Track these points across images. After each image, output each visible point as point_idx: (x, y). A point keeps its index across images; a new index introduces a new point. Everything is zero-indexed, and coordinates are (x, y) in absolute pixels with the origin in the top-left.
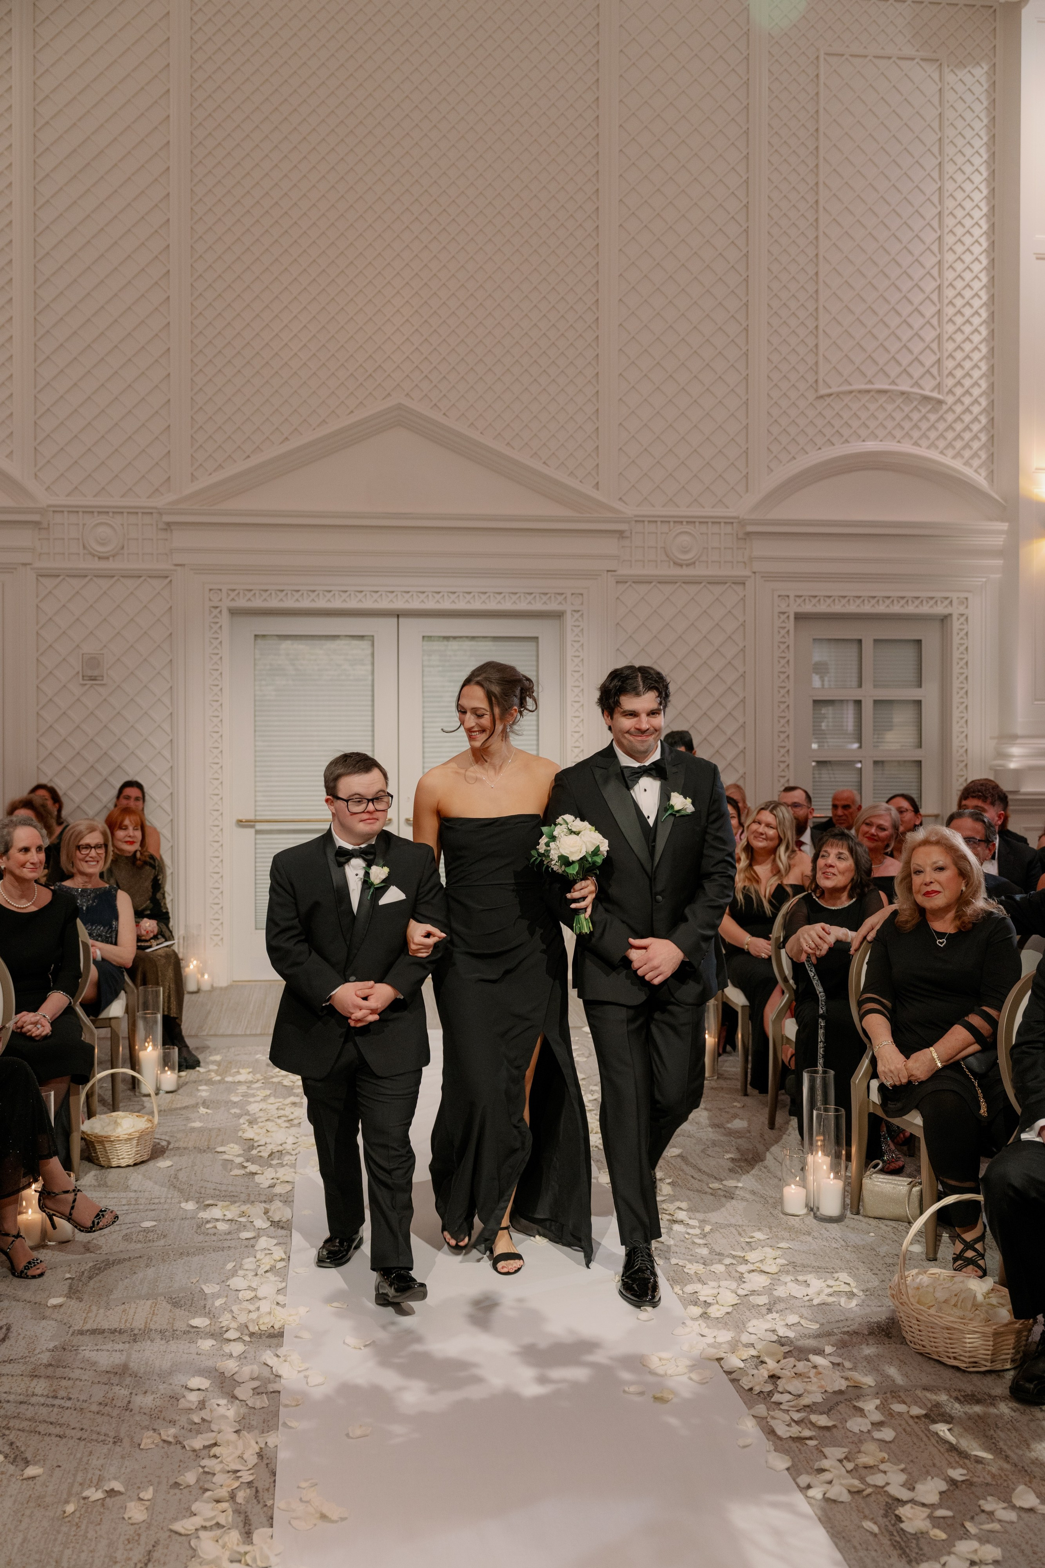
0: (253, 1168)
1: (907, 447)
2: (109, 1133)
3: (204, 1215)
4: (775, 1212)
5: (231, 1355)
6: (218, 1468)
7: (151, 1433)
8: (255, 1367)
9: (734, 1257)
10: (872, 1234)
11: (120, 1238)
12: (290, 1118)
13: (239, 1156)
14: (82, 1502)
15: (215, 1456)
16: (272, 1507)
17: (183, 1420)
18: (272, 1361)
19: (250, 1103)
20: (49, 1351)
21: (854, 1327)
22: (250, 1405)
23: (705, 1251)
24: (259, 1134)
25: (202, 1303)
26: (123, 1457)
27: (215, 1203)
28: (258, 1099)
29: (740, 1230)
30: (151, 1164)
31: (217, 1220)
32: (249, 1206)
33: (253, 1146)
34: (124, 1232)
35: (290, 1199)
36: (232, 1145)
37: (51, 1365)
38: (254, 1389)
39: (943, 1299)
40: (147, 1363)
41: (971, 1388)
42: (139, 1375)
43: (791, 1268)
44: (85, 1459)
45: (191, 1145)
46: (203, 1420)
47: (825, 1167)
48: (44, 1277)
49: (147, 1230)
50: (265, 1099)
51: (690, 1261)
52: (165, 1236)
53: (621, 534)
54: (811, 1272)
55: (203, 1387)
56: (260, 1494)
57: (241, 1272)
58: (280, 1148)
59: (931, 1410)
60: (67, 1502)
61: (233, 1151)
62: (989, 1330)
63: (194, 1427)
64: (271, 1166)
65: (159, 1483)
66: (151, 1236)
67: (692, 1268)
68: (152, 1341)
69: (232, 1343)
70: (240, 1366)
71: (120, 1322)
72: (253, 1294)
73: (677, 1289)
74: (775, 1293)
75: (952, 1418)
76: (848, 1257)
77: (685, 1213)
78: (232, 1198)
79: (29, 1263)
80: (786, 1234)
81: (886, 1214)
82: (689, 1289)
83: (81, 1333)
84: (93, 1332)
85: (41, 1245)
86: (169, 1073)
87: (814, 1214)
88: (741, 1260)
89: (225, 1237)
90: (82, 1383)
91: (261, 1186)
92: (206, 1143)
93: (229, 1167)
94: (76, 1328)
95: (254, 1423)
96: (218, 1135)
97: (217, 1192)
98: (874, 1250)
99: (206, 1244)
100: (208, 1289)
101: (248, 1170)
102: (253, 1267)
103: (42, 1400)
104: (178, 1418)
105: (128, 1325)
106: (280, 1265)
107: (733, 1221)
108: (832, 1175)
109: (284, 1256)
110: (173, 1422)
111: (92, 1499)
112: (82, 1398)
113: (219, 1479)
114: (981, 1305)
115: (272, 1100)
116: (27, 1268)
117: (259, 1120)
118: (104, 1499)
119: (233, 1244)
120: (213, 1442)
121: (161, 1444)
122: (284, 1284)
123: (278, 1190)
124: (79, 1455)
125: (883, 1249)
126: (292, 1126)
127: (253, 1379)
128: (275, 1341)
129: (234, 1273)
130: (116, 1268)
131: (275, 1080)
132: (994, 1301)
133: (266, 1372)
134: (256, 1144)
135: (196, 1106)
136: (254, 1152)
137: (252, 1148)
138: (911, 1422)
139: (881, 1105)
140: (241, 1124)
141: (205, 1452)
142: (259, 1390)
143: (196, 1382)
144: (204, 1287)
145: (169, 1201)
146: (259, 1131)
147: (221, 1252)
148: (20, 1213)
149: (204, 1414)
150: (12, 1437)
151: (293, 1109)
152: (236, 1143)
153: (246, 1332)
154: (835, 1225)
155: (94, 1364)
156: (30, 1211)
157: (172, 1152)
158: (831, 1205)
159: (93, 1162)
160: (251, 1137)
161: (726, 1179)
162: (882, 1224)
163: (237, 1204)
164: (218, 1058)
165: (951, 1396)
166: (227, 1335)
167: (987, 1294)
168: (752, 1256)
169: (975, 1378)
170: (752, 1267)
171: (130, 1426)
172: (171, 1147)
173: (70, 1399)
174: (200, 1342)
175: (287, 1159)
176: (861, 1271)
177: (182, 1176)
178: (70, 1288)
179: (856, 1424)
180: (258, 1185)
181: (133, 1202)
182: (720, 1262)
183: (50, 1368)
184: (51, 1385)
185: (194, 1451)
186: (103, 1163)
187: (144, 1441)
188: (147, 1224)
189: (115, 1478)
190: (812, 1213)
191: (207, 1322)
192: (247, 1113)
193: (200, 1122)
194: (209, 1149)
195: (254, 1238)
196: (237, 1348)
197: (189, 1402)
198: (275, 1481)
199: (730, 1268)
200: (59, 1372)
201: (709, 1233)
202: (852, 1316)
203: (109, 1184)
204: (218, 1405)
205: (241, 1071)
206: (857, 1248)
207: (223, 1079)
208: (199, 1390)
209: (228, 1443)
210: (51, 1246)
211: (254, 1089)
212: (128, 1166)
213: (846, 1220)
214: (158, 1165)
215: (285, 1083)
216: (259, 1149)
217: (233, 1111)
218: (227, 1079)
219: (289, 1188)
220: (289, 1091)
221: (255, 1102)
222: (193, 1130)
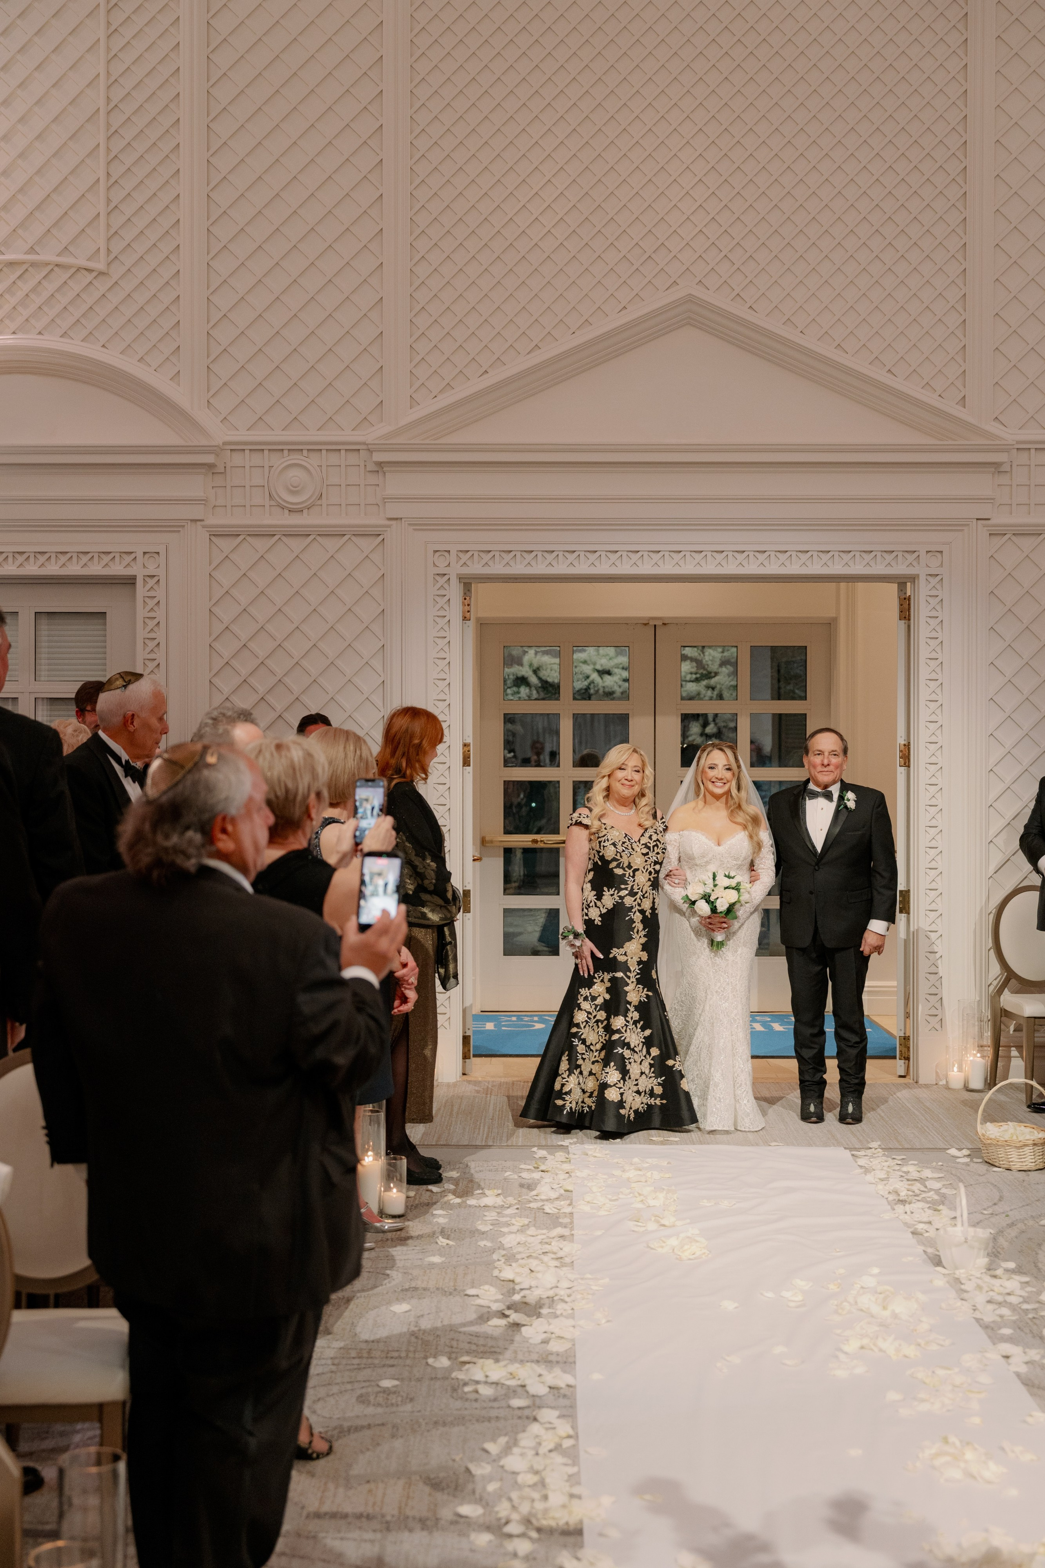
0: (514, 1317)
3: (461, 1375)
5: (516, 1554)
11: (354, 1400)
12: (559, 1255)
13: (496, 1301)
19: (504, 1234)
24: (520, 1274)
25: (470, 1486)
27: (474, 1360)
28: (514, 1228)
31: (477, 1382)
32: (517, 1365)
33: (514, 1289)
34: (359, 1392)
35: (571, 1360)
36: (486, 1287)
40: (407, 1558)
45: (432, 1285)
49: (386, 1391)
50: (522, 1230)
52: (412, 1400)
53: (997, 467)
57: (516, 1450)
58: (551, 1293)
61: (488, 1294)
64: (539, 1315)
66: (393, 1399)
68: (410, 1531)
69: (515, 1540)
71: (367, 1504)
72: (536, 1478)
78: (494, 1355)
83: (318, 1516)
84: (333, 1516)
86: (395, 1190)
89: (491, 1404)
91: (531, 1341)
92: (452, 1284)
93: (485, 1315)
94: (311, 1509)
96: (465, 1274)
97: (474, 1347)
99: (466, 1412)
100: (477, 1469)
101: (511, 1320)
102: (532, 1444)
105: (377, 1509)
106: (567, 1443)
109: (572, 1433)
115: (532, 1231)
117: (518, 1256)
119: (502, 1413)
122: (576, 1469)
123: (555, 1346)
126: (564, 1265)
128: (571, 1539)
129: (506, 1452)
130: (353, 1436)
131: (532, 1205)
134: (517, 1288)
135: (434, 1235)
136: (517, 1297)
137: (513, 1291)
140: (495, 1261)
144: (470, 1467)
145: (411, 1355)
146: (520, 1270)
147: (486, 1424)
151: (562, 1244)
152: (491, 1285)
153: (531, 1527)
155: (340, 1555)
157: (409, 1294)
160: (511, 1277)
163: (503, 1363)
166: (507, 1529)
174: (473, 1536)
175: (560, 1308)
177: (423, 1323)
180: (526, 1340)
181: (365, 1355)
188: (387, 1383)
191: (480, 1511)
192: (501, 1247)
193: (441, 1255)
194: (456, 1291)
195: (528, 1407)
196: (523, 1547)
205: (487, 1192)
207: (465, 1202)
211: (507, 1216)
214: (392, 1309)
215: (547, 1210)
216: (523, 1293)
217: (482, 1243)
218: (469, 1202)
219: (566, 1346)
220: (554, 1220)
221: (511, 1233)
222: (432, 1265)
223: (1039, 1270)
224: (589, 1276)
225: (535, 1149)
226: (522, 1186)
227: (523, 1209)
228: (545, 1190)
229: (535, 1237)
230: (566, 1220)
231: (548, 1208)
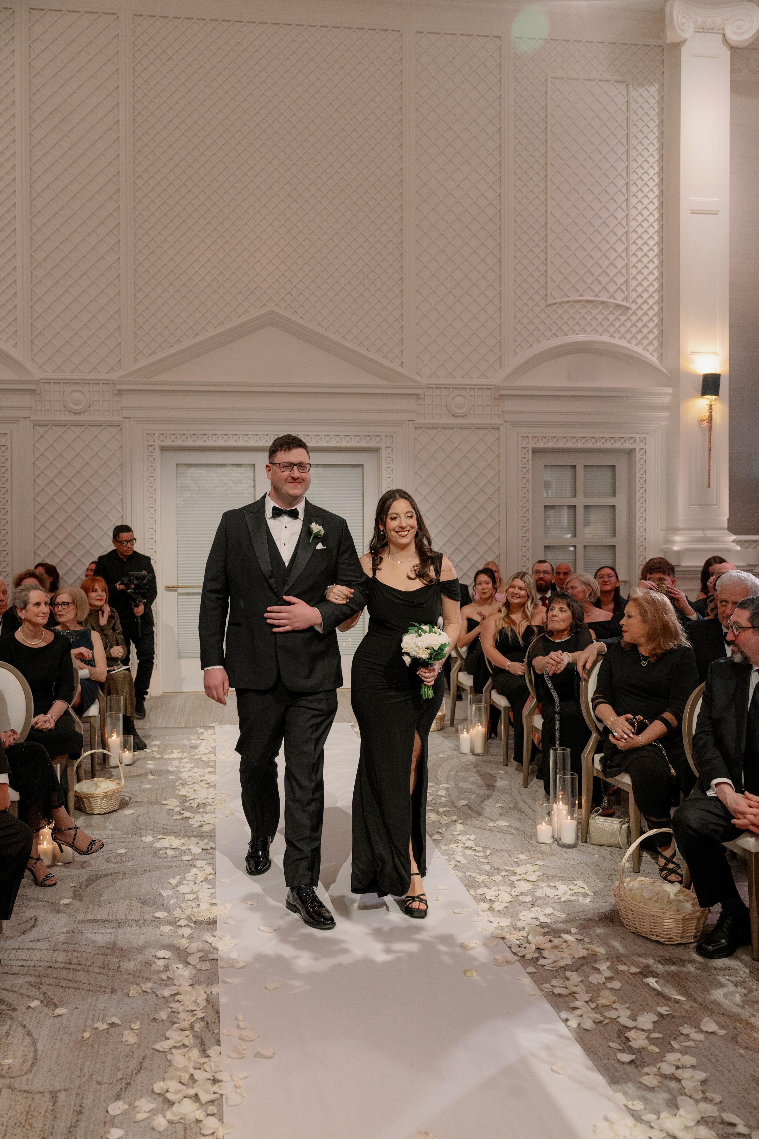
0: (187, 814)
1: (605, 338)
2: (93, 792)
3: (158, 845)
4: (532, 842)
5: (183, 936)
6: (181, 1009)
7: (135, 986)
8: (200, 943)
9: (507, 871)
10: (596, 856)
11: (104, 860)
12: (209, 782)
13: (177, 806)
14: (94, 1031)
15: (178, 1001)
16: (219, 1033)
17: (155, 978)
18: (210, 939)
19: (182, 772)
20: (64, 933)
21: (589, 916)
22: (198, 968)
23: (487, 867)
24: (189, 792)
25: (161, 902)
26: (118, 1002)
27: (164, 837)
28: (187, 769)
29: (510, 853)
30: (120, 812)
31: (167, 848)
32: (186, 839)
34: (106, 856)
35: (213, 835)
36: (172, 800)
37: (66, 943)
38: (200, 958)
39: (648, 897)
40: (128, 941)
41: (669, 955)
42: (124, 949)
43: (545, 878)
44: (93, 1003)
45: (145, 799)
46: (169, 978)
47: (565, 812)
48: (56, 886)
49: (121, 855)
50: (191, 770)
51: (479, 874)
52: (133, 859)
53: (417, 396)
54: (558, 881)
55: (166, 957)
56: (210, 1025)
57: (185, 882)
58: (204, 801)
59: (643, 969)
60: (84, 1031)
61: (173, 803)
62: (680, 917)
63: (163, 982)
64: (199, 813)
65: (143, 1018)
66: (124, 859)
67: (480, 878)
68: (131, 927)
69: (183, 928)
70: (190, 943)
71: (109, 914)
72: (194, 896)
73: (472, 892)
74: (535, 894)
75: (657, 974)
76: (582, 870)
77: (473, 842)
78: (176, 834)
79: (46, 876)
80: (540, 856)
81: (605, 842)
82: (480, 891)
83: (84, 922)
84: (92, 921)
85: (53, 865)
86: (127, 752)
87: (558, 843)
88: (511, 873)
89: (173, 859)
90: (87, 954)
91: (194, 826)
92: (155, 799)
93: (171, 814)
94: (80, 919)
95: (202, 979)
96: (162, 793)
97: (165, 830)
98: (598, 865)
99: (160, 864)
100: (165, 893)
101: (184, 816)
102: (193, 879)
103: (62, 965)
104: (151, 976)
105: (114, 917)
106: (210, 877)
107: (504, 847)
108: (569, 817)
109: (212, 872)
110: (149, 980)
111: (101, 1028)
112: (88, 964)
113: (182, 1015)
114: (673, 901)
115: (195, 770)
116: (45, 880)
117: (189, 783)
118: (108, 1029)
119: (178, 864)
120: (176, 992)
121: (142, 993)
122: (214, 890)
123: (205, 828)
124: (89, 1001)
125: (605, 865)
126: (211, 787)
127: (199, 951)
128: (211, 926)
129: (180, 883)
130: (103, 879)
131: (196, 757)
132: (681, 898)
133: (207, 947)
134: (188, 799)
135: (146, 774)
136: (187, 804)
137: (185, 801)
138: (631, 977)
139: (602, 770)
140: (177, 786)
141: (171, 998)
142: (203, 959)
143: (162, 953)
144: (162, 892)
145: (134, 836)
146: (189, 790)
147: (170, 869)
148: (40, 844)
149: (169, 974)
150: (44, 989)
151: (211, 775)
152: (175, 798)
153: (191, 921)
154: (572, 850)
155: (94, 942)
156: (45, 843)
157: (133, 804)
158: (569, 836)
159: (82, 811)
160: (184, 794)
161: (498, 820)
162: (602, 849)
163: (179, 838)
164: (158, 743)
165: (656, 960)
166: (179, 923)
167: (677, 894)
168: (519, 870)
169: (671, 948)
170: (520, 877)
171: (121, 982)
172: (132, 801)
173: (80, 964)
174: (162, 927)
175: (208, 808)
176: (591, 879)
177: (141, 820)
178: (74, 893)
179: (595, 979)
180: (191, 825)
181: (110, 837)
182: (498, 874)
183: (65, 945)
184: (67, 956)
185: (164, 998)
186: (88, 812)
187: (131, 991)
188: (121, 851)
189: (114, 1016)
190: (556, 842)
191: (166, 914)
192: (180, 779)
193: (150, 784)
194: (157, 802)
195: (191, 860)
196: (187, 932)
197: (158, 966)
198: (219, 1017)
199: (505, 878)
200: (71, 947)
201: (489, 855)
202: (587, 908)
203: (94, 825)
204: (178, 968)
205: (174, 751)
206: (587, 864)
207: (162, 756)
208: (164, 958)
209: (186, 993)
210: (59, 866)
211: (183, 763)
212: (105, 813)
213: (579, 847)
214: (125, 812)
215: (204, 759)
216: (190, 802)
217: (171, 777)
218: (165, 757)
219: (212, 827)
220: (207, 764)
221: (185, 771)
222: (146, 790)
223: (438, 779)
224: (223, 792)
225: (198, 728)
226: (191, 747)
227: (191, 759)
228: (202, 749)
229: (197, 772)
230: (213, 764)
231: (204, 758)
